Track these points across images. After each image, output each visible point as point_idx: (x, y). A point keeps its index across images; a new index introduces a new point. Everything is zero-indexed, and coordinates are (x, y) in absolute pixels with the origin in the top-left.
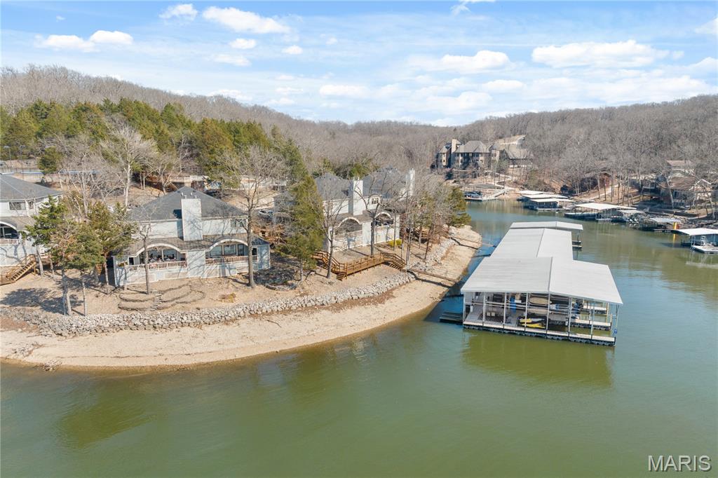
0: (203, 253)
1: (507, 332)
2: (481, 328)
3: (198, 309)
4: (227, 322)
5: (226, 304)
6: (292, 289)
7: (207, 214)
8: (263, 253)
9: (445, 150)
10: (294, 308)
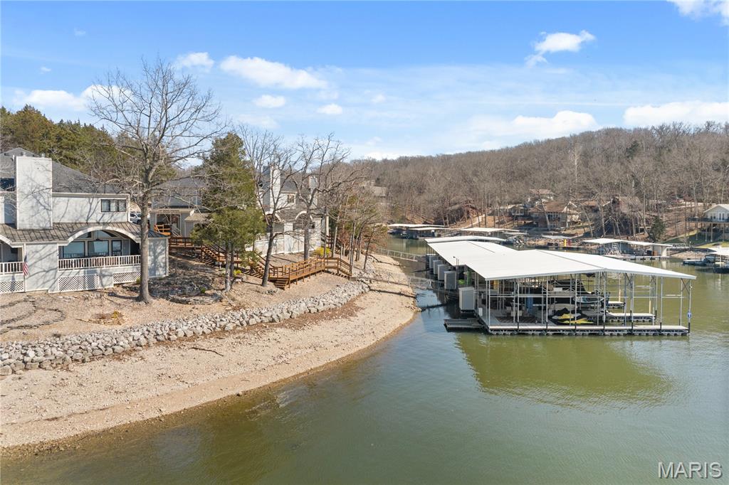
0: (54, 248)
1: (551, 333)
2: (516, 333)
3: (59, 336)
4: (117, 356)
5: (108, 327)
6: (216, 301)
7: (60, 188)
8: (159, 251)
10: (230, 326)
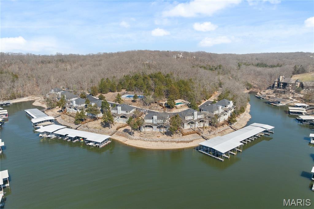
0: (156, 127)
3: (152, 138)
5: (157, 138)
6: (171, 137)
7: (158, 119)
9: (277, 80)
10: (169, 141)
